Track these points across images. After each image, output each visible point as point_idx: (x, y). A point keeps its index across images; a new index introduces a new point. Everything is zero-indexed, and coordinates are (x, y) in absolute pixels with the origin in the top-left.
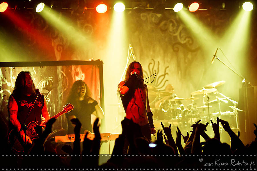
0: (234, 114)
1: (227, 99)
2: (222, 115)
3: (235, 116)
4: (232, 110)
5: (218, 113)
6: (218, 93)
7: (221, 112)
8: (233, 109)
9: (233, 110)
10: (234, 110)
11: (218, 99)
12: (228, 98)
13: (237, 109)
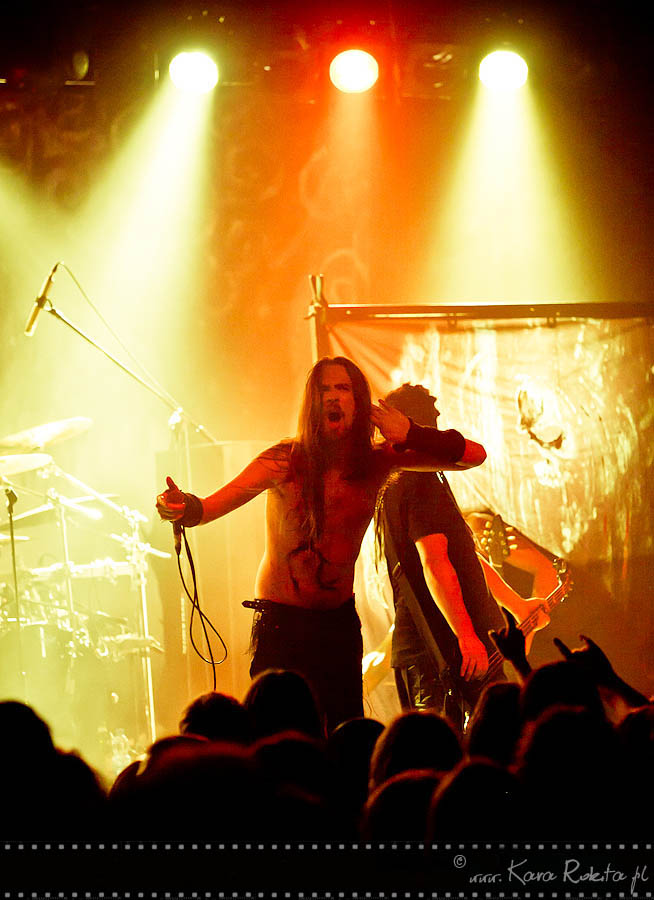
0: (130, 572)
1: (97, 503)
2: (75, 575)
3: (137, 582)
4: (122, 555)
5: (56, 567)
6: (57, 474)
7: (70, 563)
8: (128, 549)
9: (127, 554)
10: (131, 554)
11: (56, 502)
12: (103, 497)
13: (148, 548)
